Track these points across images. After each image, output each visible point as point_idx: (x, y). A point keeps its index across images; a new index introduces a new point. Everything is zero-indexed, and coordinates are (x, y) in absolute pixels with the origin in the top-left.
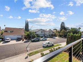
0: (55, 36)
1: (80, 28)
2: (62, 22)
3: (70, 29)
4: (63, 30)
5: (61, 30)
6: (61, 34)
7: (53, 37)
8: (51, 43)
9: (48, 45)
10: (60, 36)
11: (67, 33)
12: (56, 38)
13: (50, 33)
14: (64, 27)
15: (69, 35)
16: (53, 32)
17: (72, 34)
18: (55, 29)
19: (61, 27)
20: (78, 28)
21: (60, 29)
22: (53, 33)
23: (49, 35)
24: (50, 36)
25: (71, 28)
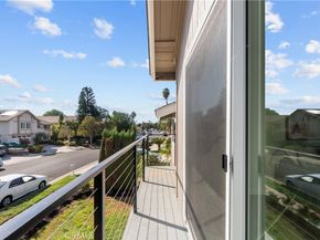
0: (56, 140)
1: (134, 115)
2: (86, 89)
3: (111, 114)
4: (89, 118)
5: (81, 118)
6: (79, 133)
7: (46, 148)
8: (34, 179)
9: (10, 197)
10: (78, 141)
11: (102, 126)
12: (60, 149)
13: (22, 132)
14: (92, 107)
15: (107, 136)
16: (46, 127)
17: (114, 131)
18: (55, 113)
19: (81, 107)
20: (130, 114)
21: (79, 111)
22: (42, 130)
23: (17, 141)
24: (24, 143)
25: (115, 113)
